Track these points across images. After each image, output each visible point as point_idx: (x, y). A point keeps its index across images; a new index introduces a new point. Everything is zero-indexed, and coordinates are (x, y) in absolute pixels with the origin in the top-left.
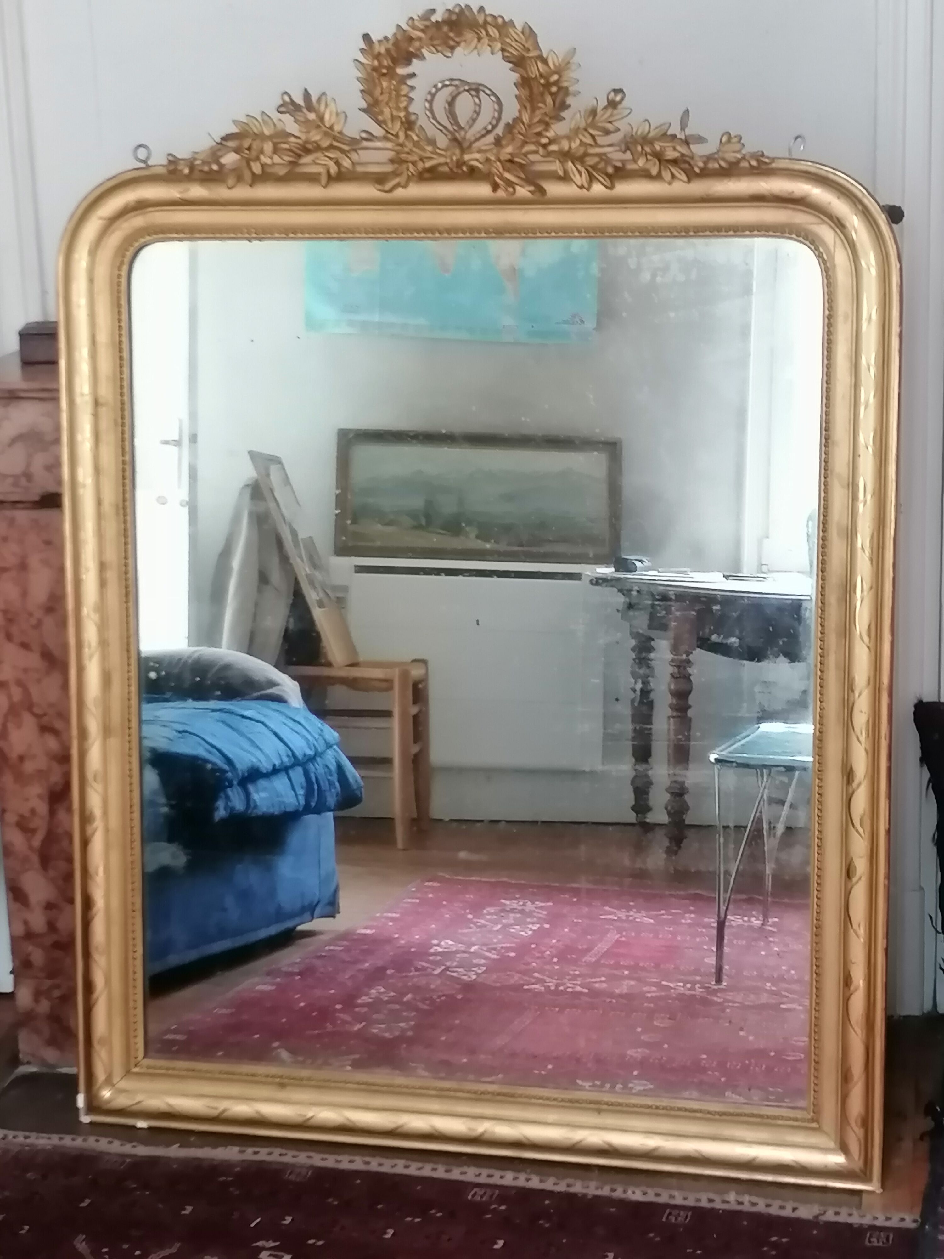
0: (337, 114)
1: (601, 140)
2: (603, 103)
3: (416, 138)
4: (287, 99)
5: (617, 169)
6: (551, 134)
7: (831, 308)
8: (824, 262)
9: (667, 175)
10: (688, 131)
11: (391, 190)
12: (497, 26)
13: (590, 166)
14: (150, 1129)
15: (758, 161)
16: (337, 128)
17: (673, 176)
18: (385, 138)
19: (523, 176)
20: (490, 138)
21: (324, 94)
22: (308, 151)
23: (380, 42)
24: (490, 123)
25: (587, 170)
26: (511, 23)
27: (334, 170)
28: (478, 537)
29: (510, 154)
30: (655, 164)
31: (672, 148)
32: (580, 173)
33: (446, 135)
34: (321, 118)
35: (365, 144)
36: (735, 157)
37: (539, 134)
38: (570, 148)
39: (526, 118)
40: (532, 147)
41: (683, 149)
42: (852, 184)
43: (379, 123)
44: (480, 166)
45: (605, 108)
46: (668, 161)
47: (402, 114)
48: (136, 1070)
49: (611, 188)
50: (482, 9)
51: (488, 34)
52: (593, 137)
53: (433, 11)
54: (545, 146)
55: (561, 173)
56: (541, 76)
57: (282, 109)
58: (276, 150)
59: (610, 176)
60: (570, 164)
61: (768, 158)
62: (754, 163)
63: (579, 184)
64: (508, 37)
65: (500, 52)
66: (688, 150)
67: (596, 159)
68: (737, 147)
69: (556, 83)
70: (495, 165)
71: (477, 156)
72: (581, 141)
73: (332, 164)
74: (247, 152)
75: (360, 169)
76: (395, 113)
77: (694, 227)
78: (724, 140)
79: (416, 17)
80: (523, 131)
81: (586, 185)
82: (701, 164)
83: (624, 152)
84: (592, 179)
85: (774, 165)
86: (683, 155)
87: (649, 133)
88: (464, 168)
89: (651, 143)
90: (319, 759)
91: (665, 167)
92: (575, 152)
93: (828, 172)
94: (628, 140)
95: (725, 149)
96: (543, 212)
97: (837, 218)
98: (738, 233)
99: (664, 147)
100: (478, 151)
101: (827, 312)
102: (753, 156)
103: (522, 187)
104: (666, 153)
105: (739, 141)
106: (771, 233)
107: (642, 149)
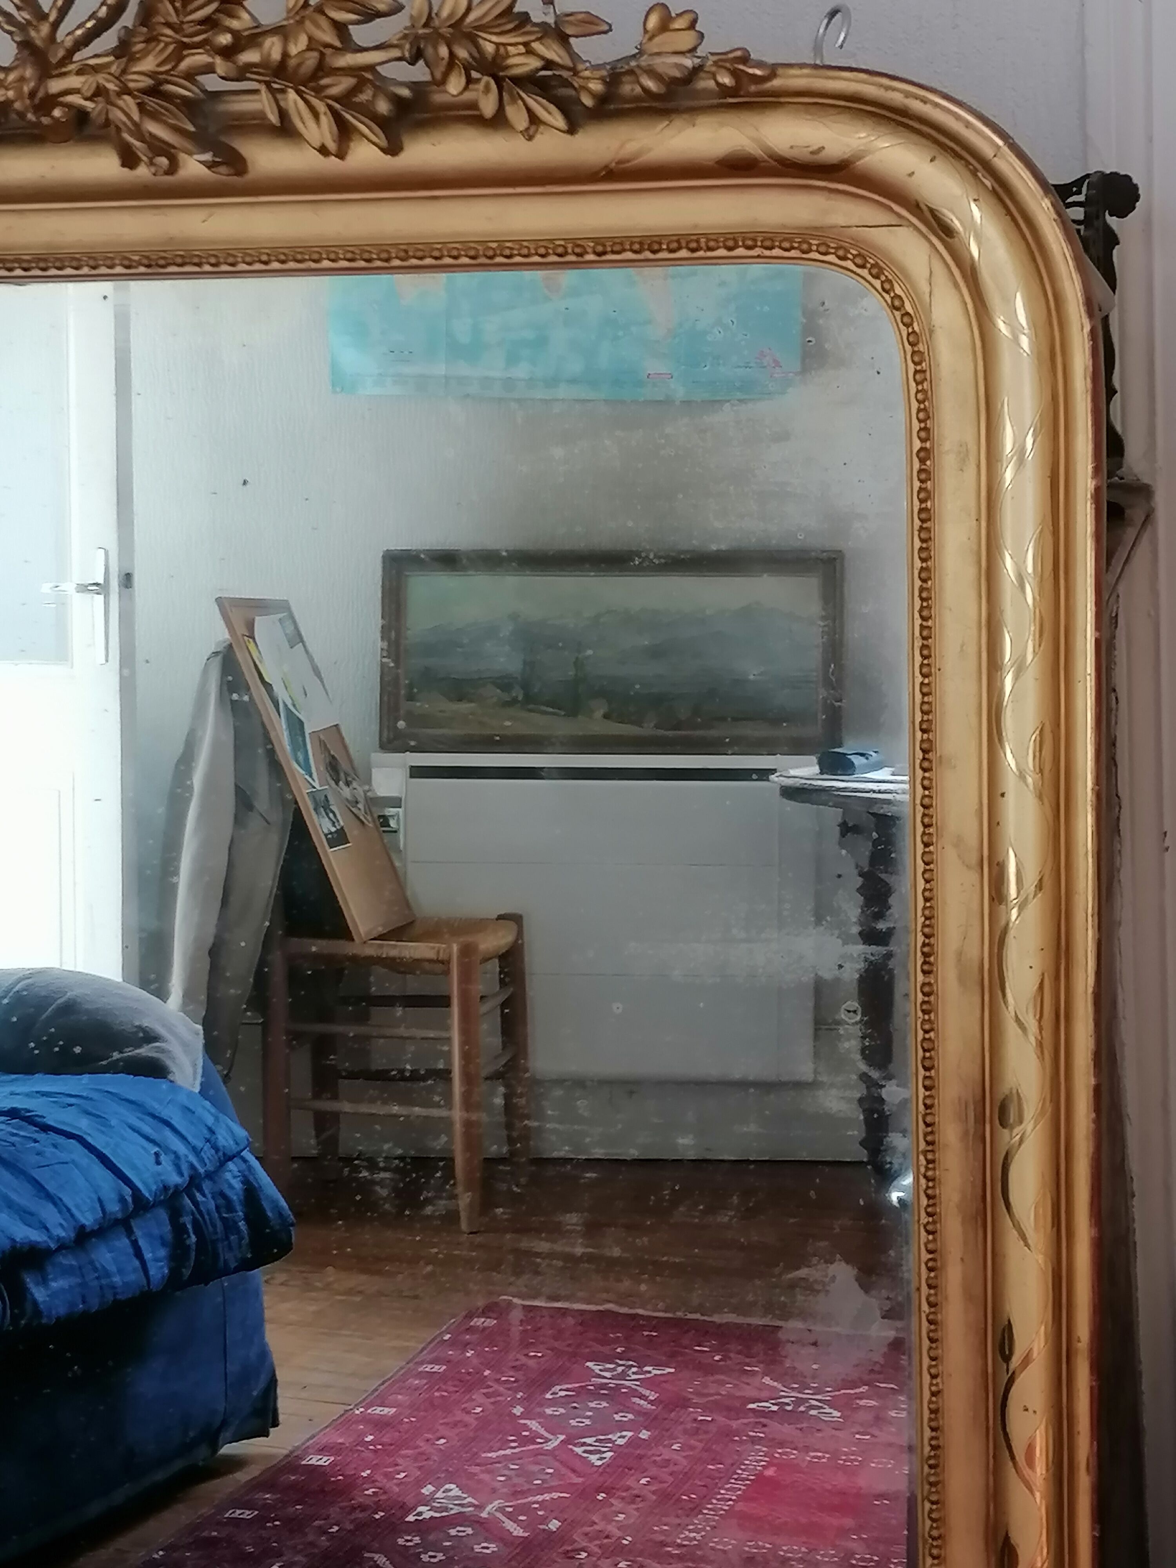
1: (357, 35)
5: (398, 102)
6: (241, 22)
7: (925, 434)
8: (907, 320)
9: (517, 116)
13: (336, 99)
15: (735, 73)
17: (534, 119)
19: (192, 128)
20: (109, 39)
25: (330, 107)
28: (606, 716)
29: (151, 75)
30: (487, 89)
31: (522, 49)
32: (316, 115)
33: (10, 33)
36: (678, 66)
37: (210, 23)
38: (285, 55)
40: (199, 58)
41: (552, 51)
42: (968, 125)
44: (89, 105)
46: (518, 81)
49: (393, 149)
52: (340, 28)
54: (228, 53)
55: (273, 118)
59: (382, 123)
60: (292, 95)
61: (760, 64)
62: (726, 80)
63: (317, 144)
66: (563, 53)
67: (350, 82)
68: (686, 40)
70: (120, 103)
71: (74, 82)
72: (310, 39)
77: (597, 241)
78: (653, 21)
80: (173, 19)
81: (332, 146)
82: (596, 86)
83: (412, 63)
84: (345, 132)
85: (776, 83)
86: (549, 64)
87: (469, 9)
88: (57, 113)
89: (472, 39)
90: (207, 1186)
91: (511, 95)
92: (299, 65)
93: (908, 95)
94: (421, 31)
95: (654, 46)
96: (247, 212)
97: (932, 211)
98: (701, 253)
99: (504, 45)
100: (80, 72)
101: (917, 445)
102: (725, 61)
103: (190, 154)
104: (511, 61)
105: (692, 26)
106: (776, 252)
107: (452, 54)
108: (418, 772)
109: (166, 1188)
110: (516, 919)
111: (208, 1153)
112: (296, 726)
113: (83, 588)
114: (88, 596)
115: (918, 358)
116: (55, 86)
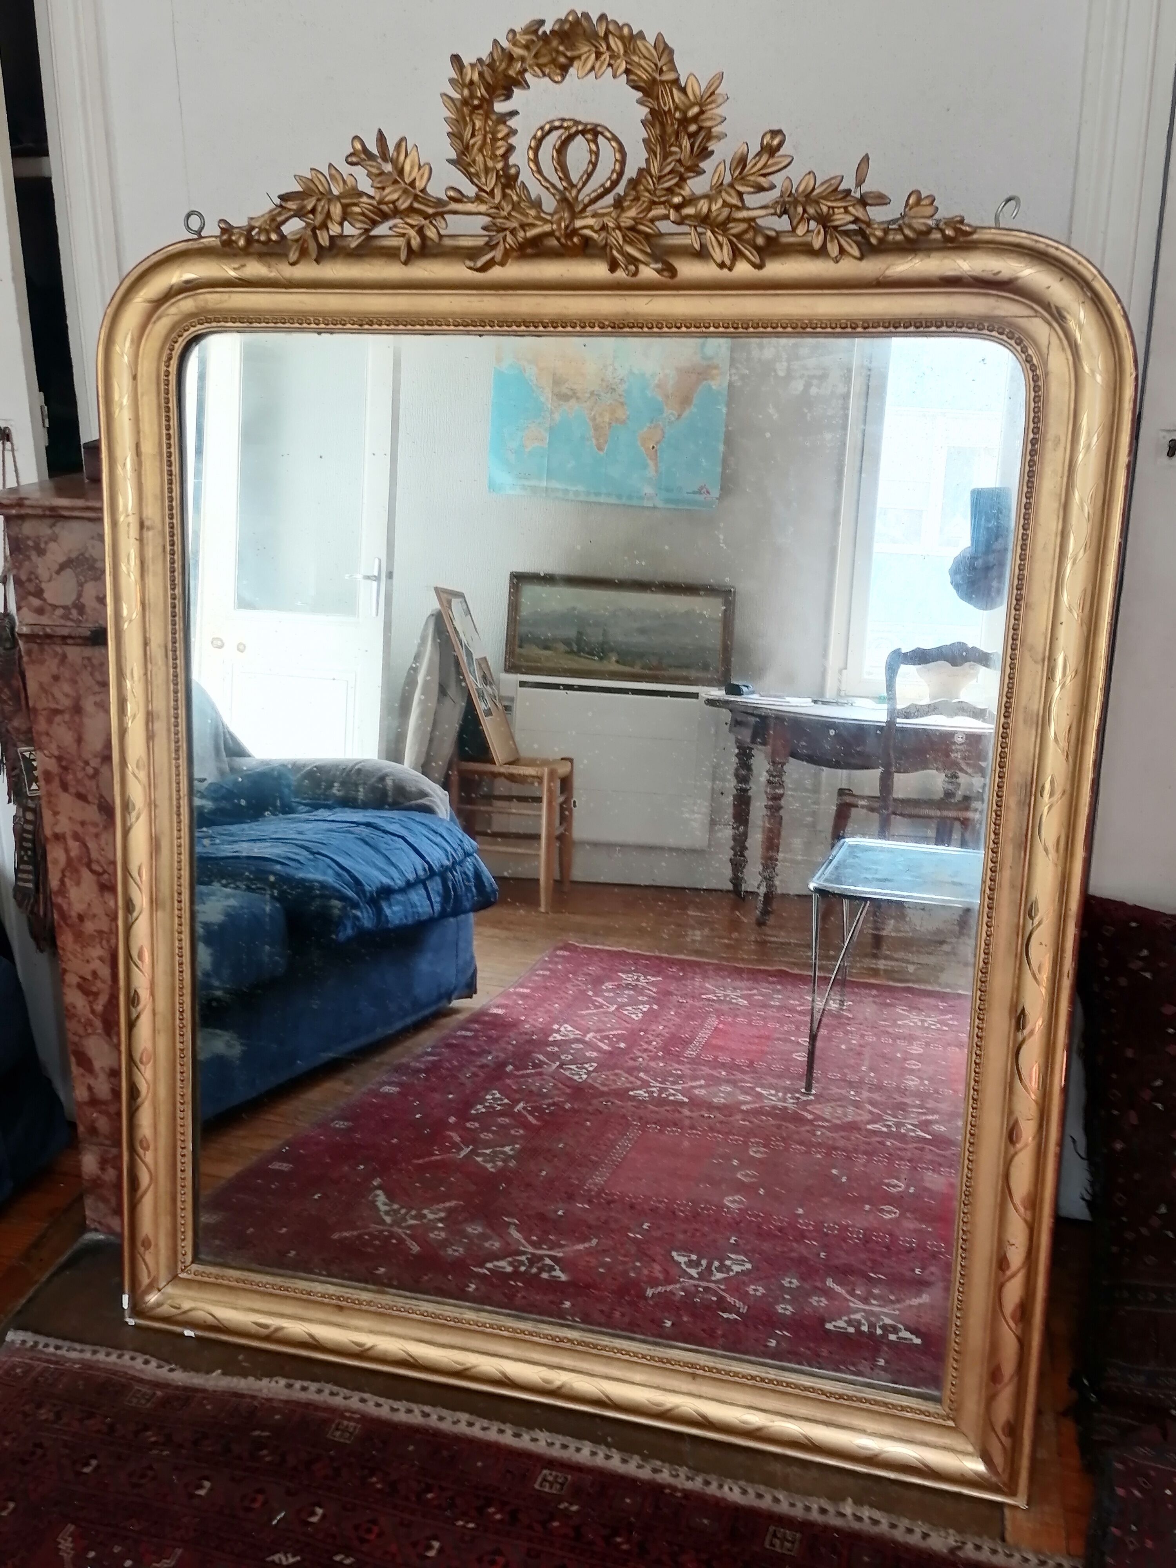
0: (420, 167)
1: (752, 200)
2: (755, 148)
3: (515, 198)
4: (358, 146)
5: (768, 238)
6: (686, 192)
7: (1036, 430)
8: (1033, 368)
9: (833, 249)
10: (865, 188)
11: (483, 269)
12: (622, 38)
13: (734, 236)
14: (198, 1338)
15: (957, 230)
16: (419, 184)
17: (842, 251)
18: (478, 199)
19: (649, 251)
20: (609, 199)
21: (403, 139)
22: (385, 217)
23: (473, 66)
24: (610, 178)
25: (731, 242)
26: (641, 35)
27: (416, 242)
29: (634, 219)
30: (819, 233)
31: (842, 210)
32: (721, 246)
33: (553, 195)
34: (401, 172)
35: (454, 206)
36: (925, 224)
37: (670, 191)
38: (710, 210)
39: (655, 169)
40: (661, 210)
41: (858, 212)
42: (1079, 263)
43: (470, 176)
44: (595, 236)
45: (759, 154)
46: (837, 229)
47: (500, 166)
48: (183, 1275)
49: (759, 267)
50: (603, 17)
51: (609, 48)
52: (740, 195)
53: (542, 22)
54: (678, 208)
55: (697, 246)
56: (677, 108)
57: (354, 159)
58: (345, 216)
59: (759, 249)
60: (709, 233)
61: (969, 226)
62: (949, 232)
63: (719, 261)
64: (634, 53)
65: (625, 76)
66: (864, 214)
67: (743, 226)
68: (929, 211)
69: (696, 119)
70: (614, 234)
71: (591, 221)
72: (724, 201)
73: (412, 233)
74: (311, 216)
75: (447, 242)
76: (490, 164)
77: (864, 321)
78: (912, 201)
79: (518, 29)
80: (651, 186)
81: (728, 262)
82: (879, 233)
83: (780, 217)
84: (736, 254)
85: (975, 236)
86: (856, 220)
87: (813, 189)
88: (575, 240)
89: (818, 203)
90: (458, 868)
91: (832, 237)
92: (718, 215)
93: (1048, 245)
94: (787, 199)
95: (912, 213)
96: (671, 299)
97: (1057, 308)
98: (921, 329)
99: (833, 208)
100: (593, 216)
101: (1031, 436)
102: (949, 223)
103: (646, 264)
104: (836, 217)
105: (932, 204)
106: (964, 329)
107: (805, 211)
108: (523, 684)
109: (442, 866)
110: (571, 760)
111: (460, 852)
112: (469, 654)
113: (368, 578)
114: (369, 581)
115: (1036, 389)
116: (578, 223)
